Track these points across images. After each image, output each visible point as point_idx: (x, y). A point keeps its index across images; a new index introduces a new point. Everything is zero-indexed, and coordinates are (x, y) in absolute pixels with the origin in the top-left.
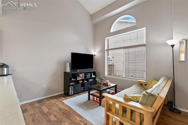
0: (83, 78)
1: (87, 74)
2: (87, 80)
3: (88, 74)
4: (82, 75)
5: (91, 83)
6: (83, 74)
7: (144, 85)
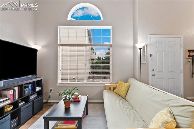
0: (14, 98)
1: (26, 87)
2: (26, 100)
3: (28, 87)
4: (13, 93)
5: (33, 103)
6: (16, 89)
7: (112, 89)
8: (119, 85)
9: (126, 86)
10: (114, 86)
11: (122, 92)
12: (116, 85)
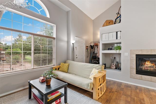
7: (57, 69)
8: (62, 65)
9: (67, 65)
10: (58, 66)
11: (65, 69)
12: (59, 66)
